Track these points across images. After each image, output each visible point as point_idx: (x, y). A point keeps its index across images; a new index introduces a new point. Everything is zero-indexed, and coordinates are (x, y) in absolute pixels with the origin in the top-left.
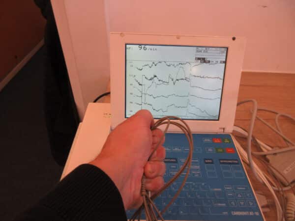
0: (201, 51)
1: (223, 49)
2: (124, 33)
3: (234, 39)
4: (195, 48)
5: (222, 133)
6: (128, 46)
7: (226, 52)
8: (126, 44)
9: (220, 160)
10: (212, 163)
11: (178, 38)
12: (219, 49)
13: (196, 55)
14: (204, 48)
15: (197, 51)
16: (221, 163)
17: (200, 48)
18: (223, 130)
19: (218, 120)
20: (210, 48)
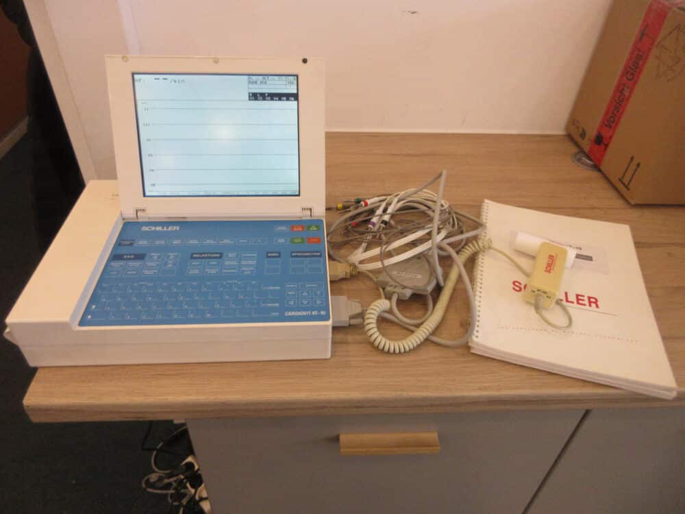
0: (256, 83)
1: (291, 78)
2: (128, 56)
3: (305, 61)
4: (246, 77)
5: (310, 218)
6: (136, 77)
7: (295, 82)
8: (133, 74)
9: (292, 252)
10: (279, 256)
11: (216, 62)
12: (284, 77)
13: (249, 88)
14: (261, 77)
15: (249, 82)
16: (292, 257)
17: (254, 78)
18: (309, 212)
19: (299, 195)
20: (270, 77)
